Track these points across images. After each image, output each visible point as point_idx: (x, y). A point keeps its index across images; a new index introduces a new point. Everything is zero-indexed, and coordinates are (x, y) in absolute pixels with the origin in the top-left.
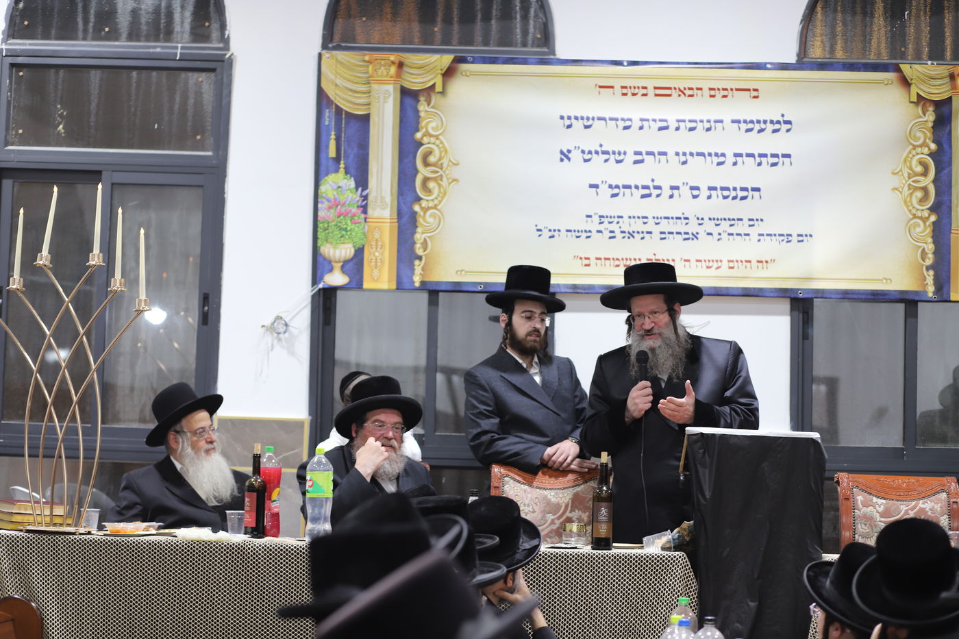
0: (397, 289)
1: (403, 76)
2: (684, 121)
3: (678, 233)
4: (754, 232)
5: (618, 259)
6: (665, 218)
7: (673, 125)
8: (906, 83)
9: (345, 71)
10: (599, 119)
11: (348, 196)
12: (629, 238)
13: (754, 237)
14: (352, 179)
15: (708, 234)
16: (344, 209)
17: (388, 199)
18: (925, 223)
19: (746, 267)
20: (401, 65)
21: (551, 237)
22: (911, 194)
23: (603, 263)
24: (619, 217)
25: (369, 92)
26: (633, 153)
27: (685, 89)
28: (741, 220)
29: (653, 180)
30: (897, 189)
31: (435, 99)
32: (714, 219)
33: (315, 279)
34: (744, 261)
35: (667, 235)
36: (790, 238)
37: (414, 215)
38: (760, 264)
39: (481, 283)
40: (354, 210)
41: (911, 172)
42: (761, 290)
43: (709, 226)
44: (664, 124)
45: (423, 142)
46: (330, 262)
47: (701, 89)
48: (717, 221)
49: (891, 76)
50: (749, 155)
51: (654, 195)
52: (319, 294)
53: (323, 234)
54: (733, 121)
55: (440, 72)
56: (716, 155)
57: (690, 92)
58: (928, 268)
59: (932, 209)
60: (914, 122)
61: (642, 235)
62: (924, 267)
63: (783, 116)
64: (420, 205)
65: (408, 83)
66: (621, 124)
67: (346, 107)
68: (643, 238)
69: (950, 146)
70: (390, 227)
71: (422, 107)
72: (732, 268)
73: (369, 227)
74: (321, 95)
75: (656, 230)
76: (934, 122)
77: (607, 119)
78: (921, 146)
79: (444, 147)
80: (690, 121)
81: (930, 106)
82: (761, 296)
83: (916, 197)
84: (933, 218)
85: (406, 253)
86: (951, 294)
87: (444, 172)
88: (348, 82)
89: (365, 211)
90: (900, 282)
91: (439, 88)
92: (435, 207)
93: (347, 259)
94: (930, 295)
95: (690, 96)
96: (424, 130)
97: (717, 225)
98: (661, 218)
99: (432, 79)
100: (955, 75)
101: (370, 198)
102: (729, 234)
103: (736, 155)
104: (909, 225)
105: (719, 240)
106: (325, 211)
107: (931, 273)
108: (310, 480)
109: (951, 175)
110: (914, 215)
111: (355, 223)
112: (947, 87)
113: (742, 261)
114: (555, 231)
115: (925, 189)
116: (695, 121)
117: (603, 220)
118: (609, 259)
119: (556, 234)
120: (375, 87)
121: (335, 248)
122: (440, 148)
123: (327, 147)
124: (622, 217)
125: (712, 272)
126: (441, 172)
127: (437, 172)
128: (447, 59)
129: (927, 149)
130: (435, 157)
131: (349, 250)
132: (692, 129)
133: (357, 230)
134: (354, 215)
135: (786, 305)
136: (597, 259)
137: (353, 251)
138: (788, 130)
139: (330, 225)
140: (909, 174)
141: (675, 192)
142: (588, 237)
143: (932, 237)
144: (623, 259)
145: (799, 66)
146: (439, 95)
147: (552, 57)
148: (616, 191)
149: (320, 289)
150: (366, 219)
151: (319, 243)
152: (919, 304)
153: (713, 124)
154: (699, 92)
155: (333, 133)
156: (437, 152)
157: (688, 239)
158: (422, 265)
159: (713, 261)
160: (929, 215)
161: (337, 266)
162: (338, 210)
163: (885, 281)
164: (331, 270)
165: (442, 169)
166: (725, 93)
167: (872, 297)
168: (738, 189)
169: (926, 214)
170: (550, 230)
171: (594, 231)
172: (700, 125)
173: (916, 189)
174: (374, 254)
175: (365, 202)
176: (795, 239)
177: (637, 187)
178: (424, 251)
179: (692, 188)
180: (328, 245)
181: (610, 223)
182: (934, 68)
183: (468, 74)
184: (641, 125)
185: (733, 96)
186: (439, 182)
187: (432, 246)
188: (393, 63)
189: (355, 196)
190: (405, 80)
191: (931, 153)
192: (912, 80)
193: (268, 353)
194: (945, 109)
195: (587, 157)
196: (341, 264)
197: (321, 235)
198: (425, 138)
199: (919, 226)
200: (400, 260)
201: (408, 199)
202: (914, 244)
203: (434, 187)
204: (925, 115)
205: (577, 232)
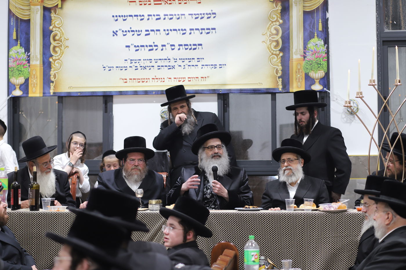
0: (43, 96)
1: (44, 2)
2: (167, 15)
3: (165, 66)
4: (200, 64)
5: (139, 79)
6: (160, 59)
7: (162, 17)
9: (20, 1)
10: (130, 16)
11: (22, 56)
12: (144, 69)
13: (200, 66)
14: (23, 48)
15: (179, 66)
16: (20, 62)
17: (39, 56)
18: (277, 57)
19: (196, 80)
21: (109, 70)
22: (271, 44)
23: (133, 81)
24: (139, 60)
25: (30, 10)
26: (145, 30)
27: (167, 1)
28: (194, 59)
29: (154, 43)
30: (264, 42)
31: (58, 11)
32: (182, 59)
33: (9, 93)
34: (195, 77)
35: (161, 67)
36: (216, 66)
37: (50, 63)
38: (202, 79)
39: (79, 92)
40: (24, 62)
41: (271, 34)
42: (203, 90)
43: (180, 62)
44: (158, 17)
45: (53, 30)
46: (14, 85)
47: (174, 0)
50: (196, 29)
51: (154, 49)
52: (11, 100)
53: (11, 73)
54: (189, 15)
56: (182, 30)
57: (170, 2)
58: (279, 78)
59: (281, 50)
60: (271, 11)
61: (149, 68)
62: (277, 77)
63: (212, 11)
64: (52, 58)
65: (46, 5)
66: (139, 18)
67: (20, 17)
68: (150, 69)
69: (289, 21)
70: (40, 68)
71: (53, 15)
72: (190, 81)
73: (31, 69)
74: (10, 11)
75: (156, 65)
76: (281, 10)
77: (133, 16)
78: (275, 21)
79: (62, 32)
80: (170, 15)
81: (279, 3)
82: (203, 93)
83: (273, 45)
84: (281, 54)
85: (47, 81)
86: (290, 89)
87: (63, 43)
88: (21, 6)
89: (29, 62)
90: (266, 84)
91: (60, 6)
92: (59, 59)
93: (22, 84)
94: (280, 90)
95: (170, 4)
96: (53, 25)
97: (183, 62)
99: (57, 2)
101: (31, 56)
102: (189, 66)
103: (191, 30)
104: (270, 58)
105: (184, 68)
106: (12, 63)
107: (281, 79)
109: (289, 34)
110: (272, 53)
111: (25, 68)
113: (194, 78)
114: (111, 67)
115: (277, 41)
116: (172, 15)
117: (132, 61)
118: (135, 79)
119: (112, 69)
120: (32, 7)
121: (16, 79)
122: (60, 33)
123: (13, 35)
124: (140, 60)
126: (61, 43)
127: (60, 43)
129: (278, 23)
130: (58, 37)
131: (22, 80)
132: (171, 19)
133: (26, 70)
134: (24, 64)
135: (215, 97)
136: (130, 79)
137: (24, 80)
138: (214, 17)
139: (14, 69)
140: (270, 35)
141: (164, 48)
142: (126, 70)
143: (281, 63)
144: (141, 79)
146: (59, 9)
148: (137, 48)
149: (11, 98)
150: (29, 66)
151: (10, 77)
152: (277, 94)
153: (180, 16)
154: (174, 2)
155: (15, 28)
156: (59, 35)
157: (170, 68)
158: (53, 85)
159: (181, 78)
160: (279, 53)
162: (17, 62)
163: (259, 84)
164: (15, 89)
165: (61, 42)
166: (186, 2)
167: (254, 92)
168: (192, 45)
169: (278, 52)
170: (109, 67)
171: (128, 67)
172: (174, 17)
173: (273, 41)
174: (33, 81)
175: (29, 58)
176: (218, 66)
177: (147, 46)
178: (55, 79)
179: (171, 45)
180: (13, 78)
181: (135, 63)
184: (148, 18)
185: (189, 3)
186: (60, 48)
187: (58, 76)
189: (24, 56)
191: (280, 24)
195: (125, 33)
196: (19, 86)
197: (10, 74)
198: (54, 29)
199: (275, 58)
200: (44, 83)
201: (47, 56)
202: (273, 67)
203: (58, 50)
204: (277, 7)
205: (121, 68)
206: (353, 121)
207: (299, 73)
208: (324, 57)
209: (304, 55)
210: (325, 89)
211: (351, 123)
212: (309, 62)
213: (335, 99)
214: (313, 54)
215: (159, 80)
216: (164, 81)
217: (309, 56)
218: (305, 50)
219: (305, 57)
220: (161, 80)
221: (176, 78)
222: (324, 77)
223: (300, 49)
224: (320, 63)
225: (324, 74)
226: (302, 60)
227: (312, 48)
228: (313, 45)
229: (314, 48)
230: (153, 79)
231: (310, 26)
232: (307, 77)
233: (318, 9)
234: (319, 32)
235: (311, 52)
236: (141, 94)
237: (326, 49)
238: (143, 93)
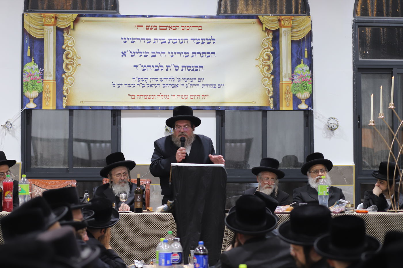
0: (56, 109)
1: (57, 23)
2: (172, 40)
3: (170, 85)
4: (201, 84)
5: (146, 96)
6: (165, 79)
7: (167, 41)
8: (261, 23)
9: (34, 21)
10: (137, 39)
11: (35, 72)
12: (150, 87)
13: (201, 86)
14: (37, 64)
15: (182, 85)
16: (34, 77)
17: (52, 73)
18: (269, 79)
19: (198, 98)
20: (56, 18)
21: (118, 87)
22: (263, 68)
23: (140, 97)
24: (146, 79)
25: (44, 29)
26: (151, 52)
27: (172, 26)
28: (195, 79)
29: (159, 64)
30: (258, 66)
31: (70, 32)
33: (23, 106)
35: (166, 86)
36: (215, 86)
37: (63, 79)
38: (203, 97)
39: (90, 106)
40: (38, 77)
42: (204, 107)
43: (183, 82)
44: (164, 41)
46: (29, 99)
47: (178, 26)
48: (186, 80)
49: (254, 20)
50: (198, 53)
51: (160, 70)
52: (24, 112)
54: (192, 39)
55: (72, 21)
56: (185, 53)
57: (174, 28)
58: (271, 97)
59: (272, 74)
60: (264, 39)
61: (155, 86)
62: (269, 97)
63: (211, 37)
64: (65, 75)
65: (59, 25)
66: (146, 41)
67: (34, 35)
68: (156, 87)
69: (279, 48)
70: (53, 84)
71: (65, 35)
72: (192, 98)
73: (44, 84)
74: (24, 31)
75: (161, 84)
76: (272, 39)
77: (141, 39)
78: (267, 48)
80: (174, 39)
81: (271, 32)
82: (204, 110)
83: (265, 69)
84: (272, 77)
85: (60, 94)
86: (280, 107)
87: (75, 61)
88: (35, 25)
89: (42, 78)
90: (259, 102)
91: (72, 27)
92: (71, 76)
93: (35, 97)
94: (272, 108)
95: (175, 29)
96: (66, 44)
97: (186, 81)
98: (163, 79)
99: (69, 24)
100: (281, 20)
101: (44, 72)
102: (191, 85)
103: (193, 53)
104: (263, 80)
105: (186, 87)
106: (26, 78)
107: (272, 99)
108: (20, 188)
109: (279, 60)
110: (265, 76)
111: (39, 83)
112: (277, 25)
113: (196, 96)
114: (120, 84)
115: (269, 66)
116: (177, 40)
117: (140, 80)
118: (142, 96)
119: (121, 86)
120: (46, 27)
121: (30, 93)
122: (73, 52)
123: (27, 52)
124: (147, 79)
125: (184, 100)
126: (73, 61)
127: (72, 61)
128: (75, 15)
129: (269, 49)
130: (71, 55)
131: (36, 94)
132: (175, 43)
133: (40, 85)
134: (38, 79)
135: (214, 113)
136: (137, 96)
137: (38, 94)
138: (214, 43)
139: (28, 83)
140: (262, 60)
141: (169, 68)
142: (133, 87)
143: (272, 85)
144: (148, 96)
145: (218, 17)
146: (72, 30)
147: (118, 14)
148: (145, 68)
149: (25, 110)
150: (43, 81)
151: (24, 91)
152: (267, 111)
153: (183, 41)
154: (178, 28)
155: (29, 46)
156: (71, 53)
157: (174, 87)
158: (66, 99)
159: (184, 96)
160: (271, 76)
161: (32, 100)
162: (31, 77)
163: (253, 103)
164: (29, 102)
165: (74, 60)
166: (188, 28)
167: (248, 109)
168: (194, 67)
169: (269, 75)
170: (118, 84)
171: (136, 84)
172: (178, 41)
173: (265, 65)
174: (46, 95)
175: (43, 74)
176: (217, 86)
177: (153, 66)
178: (67, 94)
179: (175, 67)
180: (28, 92)
181: (142, 81)
182: (272, 17)
183: (84, 21)
184: (154, 41)
185: (191, 29)
186: (73, 65)
187: (70, 91)
188: (53, 17)
189: (38, 72)
190: (57, 24)
191: (271, 51)
192: (263, 22)
193: (4, 136)
194: (277, 34)
195: (133, 54)
196: (33, 99)
197: (25, 88)
198: (66, 48)
199: (267, 80)
200: (57, 97)
201: (60, 73)
202: (265, 88)
203: (71, 67)
204: (269, 36)
205: (129, 85)
206: (332, 136)
207: (288, 94)
208: (309, 81)
209: (292, 78)
210: (310, 108)
211: (330, 138)
212: (297, 84)
213: (317, 117)
214: (299, 78)
215: (164, 97)
216: (168, 98)
217: (297, 80)
218: (293, 74)
219: (293, 80)
220: (166, 97)
221: (179, 96)
222: (309, 98)
223: (288, 73)
224: (306, 86)
225: (309, 95)
226: (290, 83)
227: (299, 73)
228: (300, 70)
229: (301, 73)
230: (158, 96)
231: (297, 53)
232: (295, 97)
233: (304, 39)
234: (305, 59)
235: (298, 76)
236: (148, 109)
237: (310, 74)
238: (150, 109)
